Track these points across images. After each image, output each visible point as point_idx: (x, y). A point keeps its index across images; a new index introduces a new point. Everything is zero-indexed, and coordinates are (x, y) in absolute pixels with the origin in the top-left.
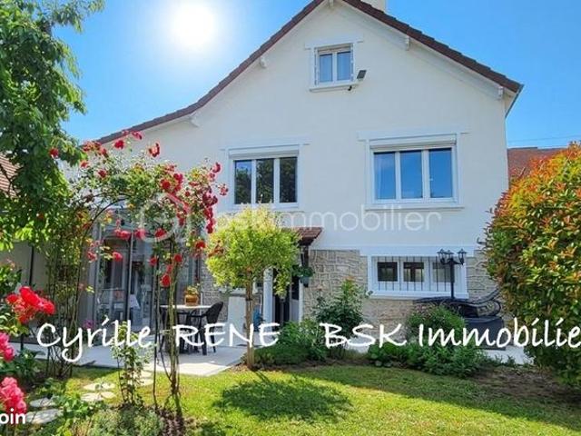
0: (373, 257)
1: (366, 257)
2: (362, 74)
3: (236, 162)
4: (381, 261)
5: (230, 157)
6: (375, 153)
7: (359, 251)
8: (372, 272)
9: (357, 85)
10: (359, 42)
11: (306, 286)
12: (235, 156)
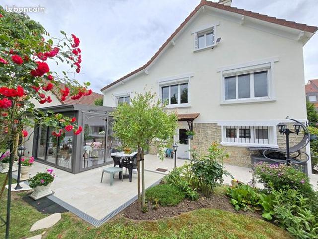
0: (224, 127)
1: (220, 127)
2: (219, 40)
3: (163, 87)
4: (228, 128)
5: (160, 86)
6: (225, 78)
7: (217, 124)
8: (223, 133)
9: (216, 46)
10: (217, 26)
11: (192, 139)
12: (162, 85)
